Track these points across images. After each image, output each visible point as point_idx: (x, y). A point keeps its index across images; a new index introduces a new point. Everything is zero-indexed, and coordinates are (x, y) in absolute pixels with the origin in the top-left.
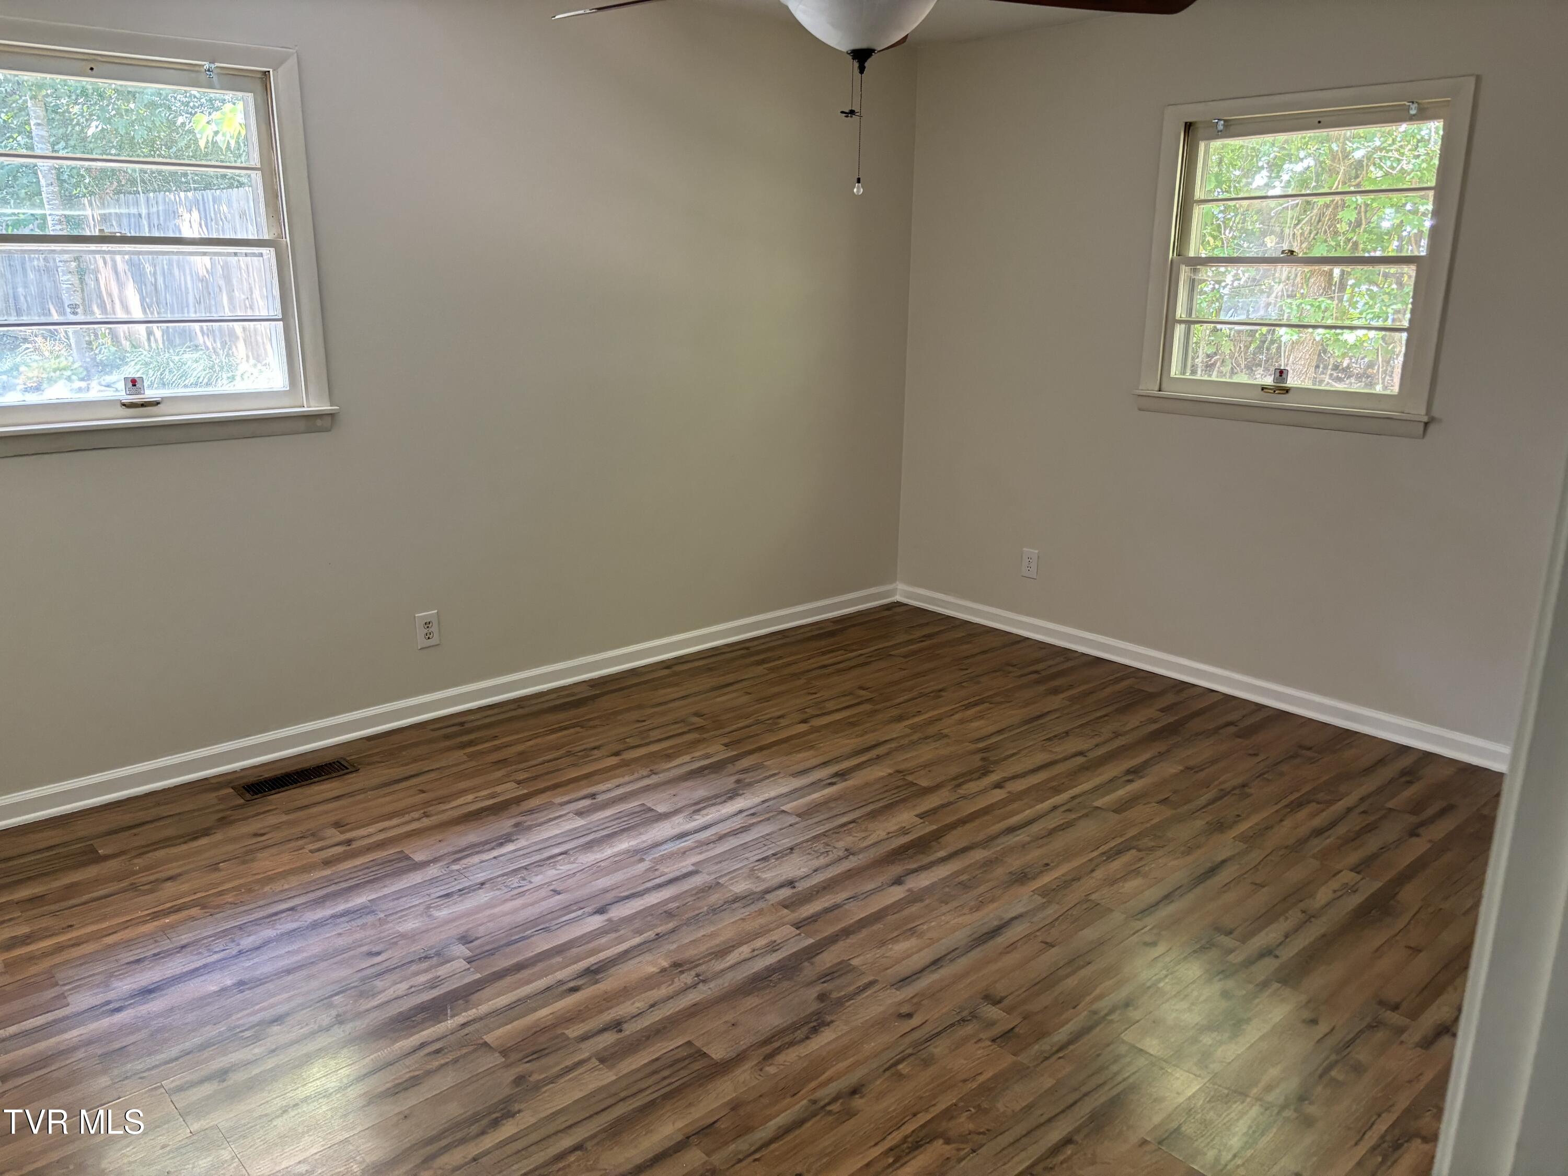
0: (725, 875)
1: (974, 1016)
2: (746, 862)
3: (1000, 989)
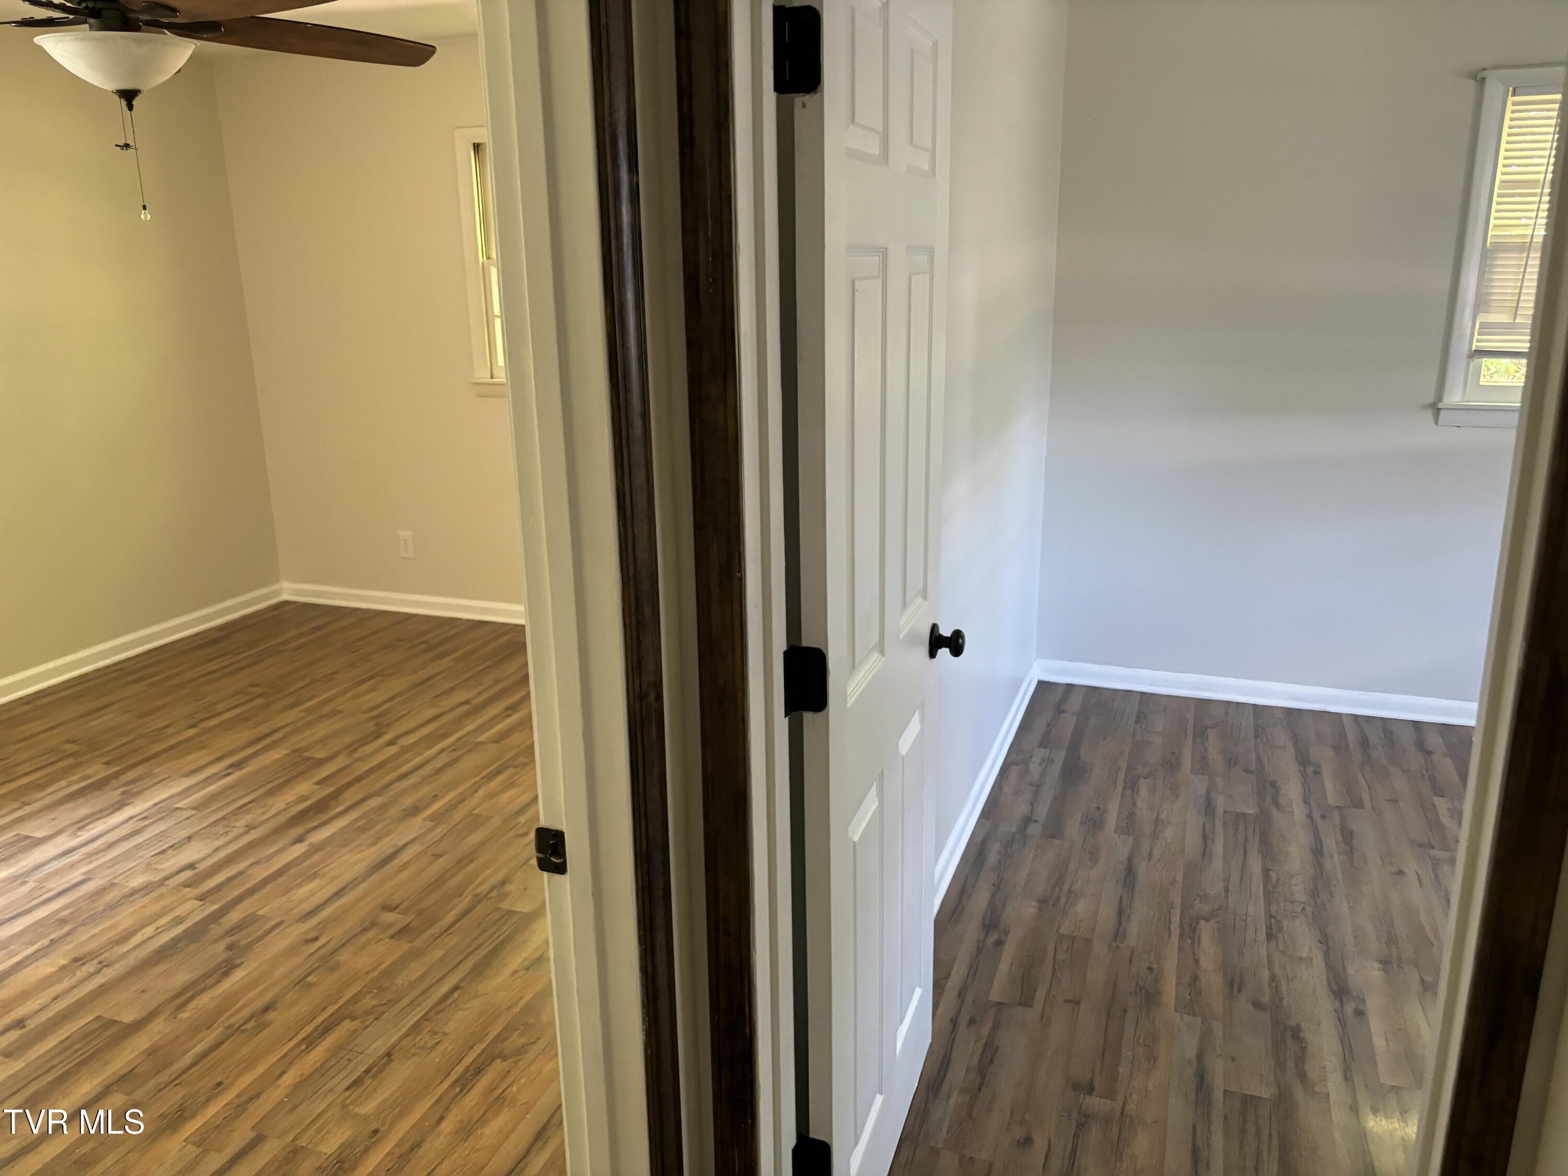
0: (119, 875)
1: (374, 924)
2: (141, 860)
3: (396, 899)
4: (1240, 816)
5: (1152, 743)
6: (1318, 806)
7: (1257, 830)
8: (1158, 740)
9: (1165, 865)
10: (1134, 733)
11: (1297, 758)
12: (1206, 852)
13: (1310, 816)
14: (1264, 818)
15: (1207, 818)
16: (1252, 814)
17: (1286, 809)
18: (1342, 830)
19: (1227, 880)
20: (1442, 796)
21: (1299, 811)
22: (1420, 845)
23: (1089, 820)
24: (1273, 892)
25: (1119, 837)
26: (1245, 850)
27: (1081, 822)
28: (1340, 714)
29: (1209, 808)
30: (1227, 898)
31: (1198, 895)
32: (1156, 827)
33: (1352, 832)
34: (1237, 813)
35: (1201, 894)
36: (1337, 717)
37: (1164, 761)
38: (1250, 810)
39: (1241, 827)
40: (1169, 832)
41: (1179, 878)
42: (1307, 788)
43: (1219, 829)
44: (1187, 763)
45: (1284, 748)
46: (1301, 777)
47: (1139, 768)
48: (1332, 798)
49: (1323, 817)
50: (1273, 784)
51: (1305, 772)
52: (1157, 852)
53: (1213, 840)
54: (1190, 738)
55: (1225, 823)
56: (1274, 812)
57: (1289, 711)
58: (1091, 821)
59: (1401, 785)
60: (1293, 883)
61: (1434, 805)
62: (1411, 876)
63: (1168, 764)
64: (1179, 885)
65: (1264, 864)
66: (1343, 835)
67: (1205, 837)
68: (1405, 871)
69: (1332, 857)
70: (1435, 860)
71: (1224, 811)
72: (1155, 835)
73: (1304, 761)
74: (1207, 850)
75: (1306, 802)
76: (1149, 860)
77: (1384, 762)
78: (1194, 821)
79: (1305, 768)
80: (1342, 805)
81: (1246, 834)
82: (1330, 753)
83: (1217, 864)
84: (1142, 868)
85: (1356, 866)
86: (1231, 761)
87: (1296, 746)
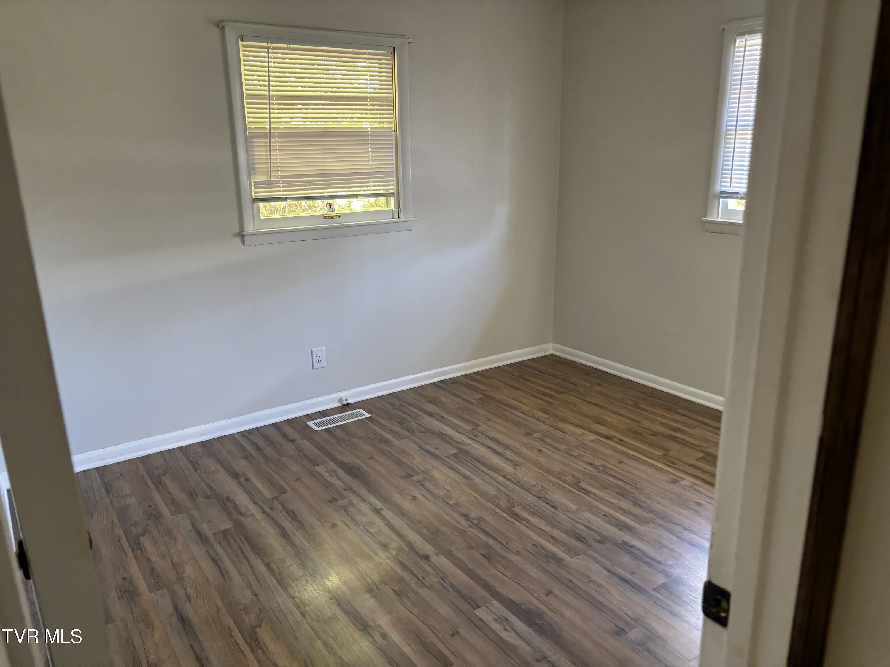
4: (225, 533)
5: (129, 504)
6: (264, 502)
7: (242, 537)
8: (132, 501)
9: (204, 599)
10: (111, 503)
11: (230, 475)
12: (223, 573)
13: (264, 512)
14: (240, 527)
15: (206, 545)
16: (231, 528)
17: (248, 514)
18: (286, 512)
19: (250, 586)
20: (318, 465)
21: (254, 510)
22: (330, 502)
23: (124, 592)
24: (283, 579)
25: (156, 594)
26: (246, 557)
27: (119, 598)
28: (232, 435)
29: (201, 537)
30: (259, 600)
31: (240, 610)
32: (177, 572)
33: (292, 510)
34: (222, 531)
35: (242, 607)
36: (231, 437)
37: (147, 515)
38: (228, 525)
39: (232, 541)
40: (189, 570)
41: (220, 603)
42: (249, 493)
43: (219, 550)
44: (165, 510)
45: (218, 471)
46: (241, 487)
47: (134, 530)
48: (268, 494)
49: (271, 509)
50: (228, 499)
51: (240, 482)
52: (190, 591)
53: (221, 560)
54: (154, 489)
55: (219, 543)
56: (242, 519)
57: (203, 444)
58: (126, 592)
59: (295, 468)
60: (288, 565)
61: (319, 472)
62: (339, 523)
63: (152, 516)
64: (224, 609)
65: (263, 561)
66: (289, 515)
67: (214, 560)
68: (336, 523)
69: (295, 534)
70: (343, 507)
71: (213, 534)
72: (180, 578)
73: (235, 476)
74: (223, 570)
75: (255, 503)
76: (190, 601)
77: (276, 456)
78: (198, 551)
79: (239, 480)
80: (276, 495)
81: (238, 545)
82: (245, 463)
83: (237, 579)
84: (188, 610)
85: (311, 533)
86: (192, 495)
87: (222, 465)
